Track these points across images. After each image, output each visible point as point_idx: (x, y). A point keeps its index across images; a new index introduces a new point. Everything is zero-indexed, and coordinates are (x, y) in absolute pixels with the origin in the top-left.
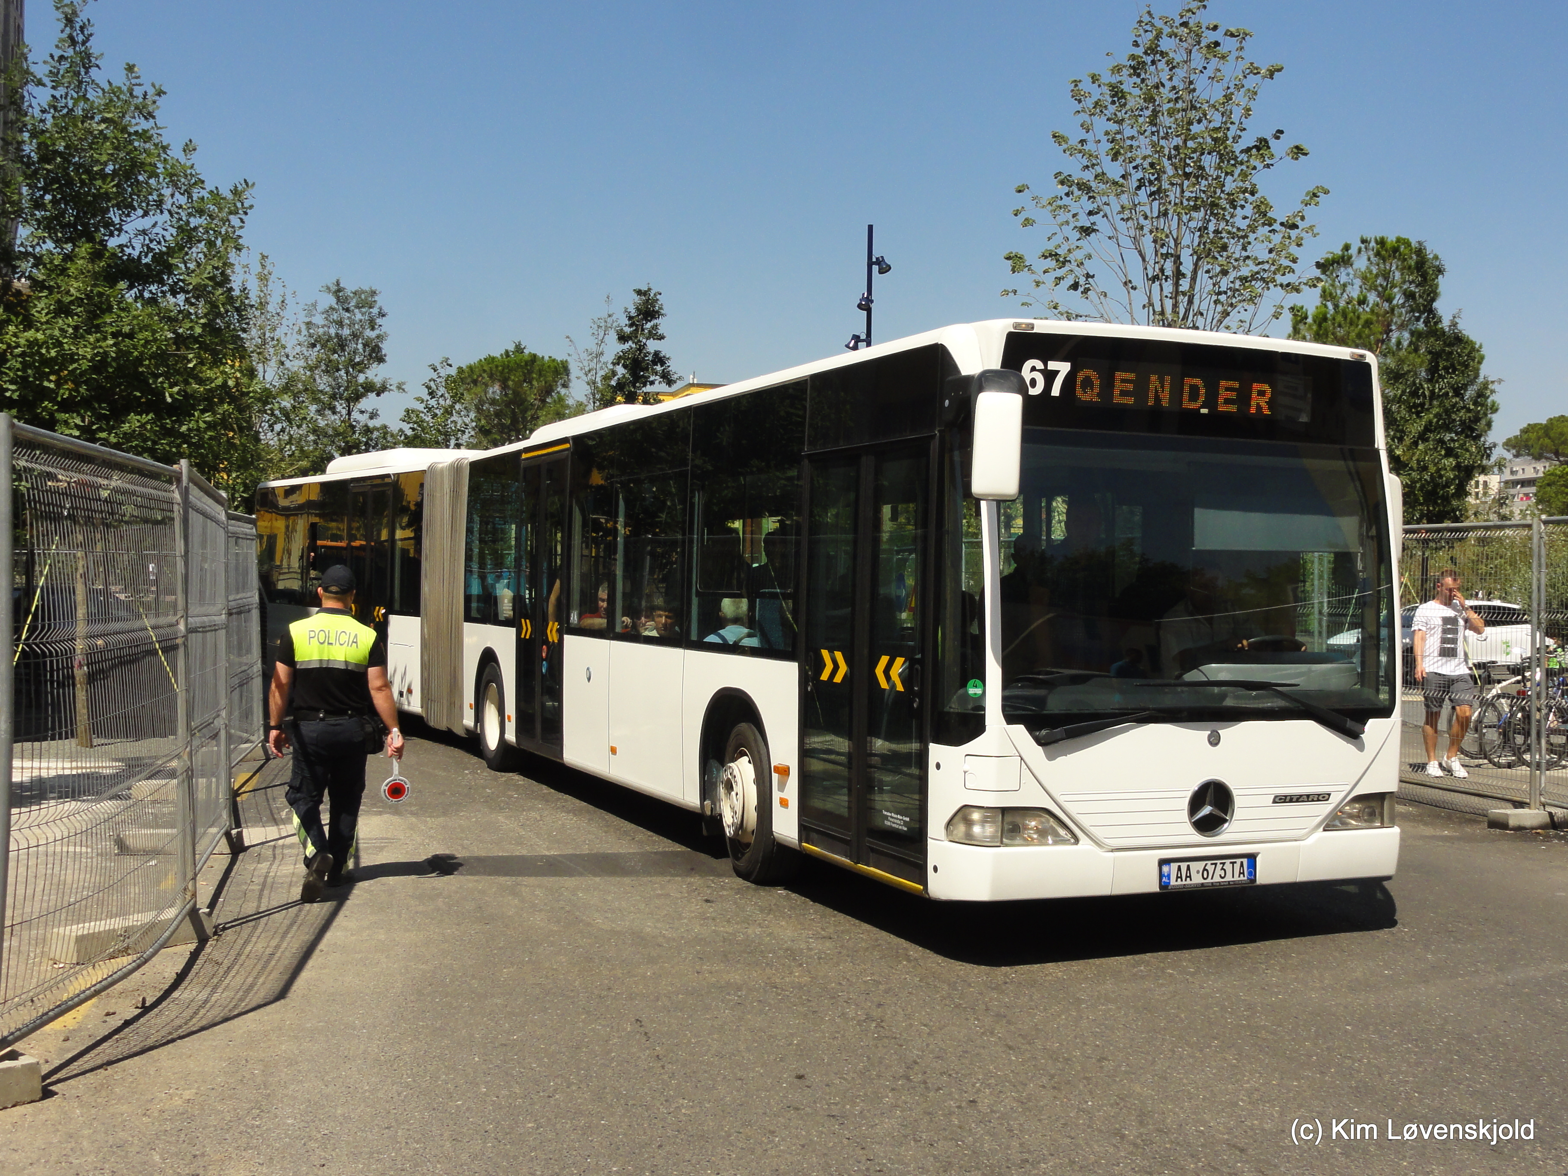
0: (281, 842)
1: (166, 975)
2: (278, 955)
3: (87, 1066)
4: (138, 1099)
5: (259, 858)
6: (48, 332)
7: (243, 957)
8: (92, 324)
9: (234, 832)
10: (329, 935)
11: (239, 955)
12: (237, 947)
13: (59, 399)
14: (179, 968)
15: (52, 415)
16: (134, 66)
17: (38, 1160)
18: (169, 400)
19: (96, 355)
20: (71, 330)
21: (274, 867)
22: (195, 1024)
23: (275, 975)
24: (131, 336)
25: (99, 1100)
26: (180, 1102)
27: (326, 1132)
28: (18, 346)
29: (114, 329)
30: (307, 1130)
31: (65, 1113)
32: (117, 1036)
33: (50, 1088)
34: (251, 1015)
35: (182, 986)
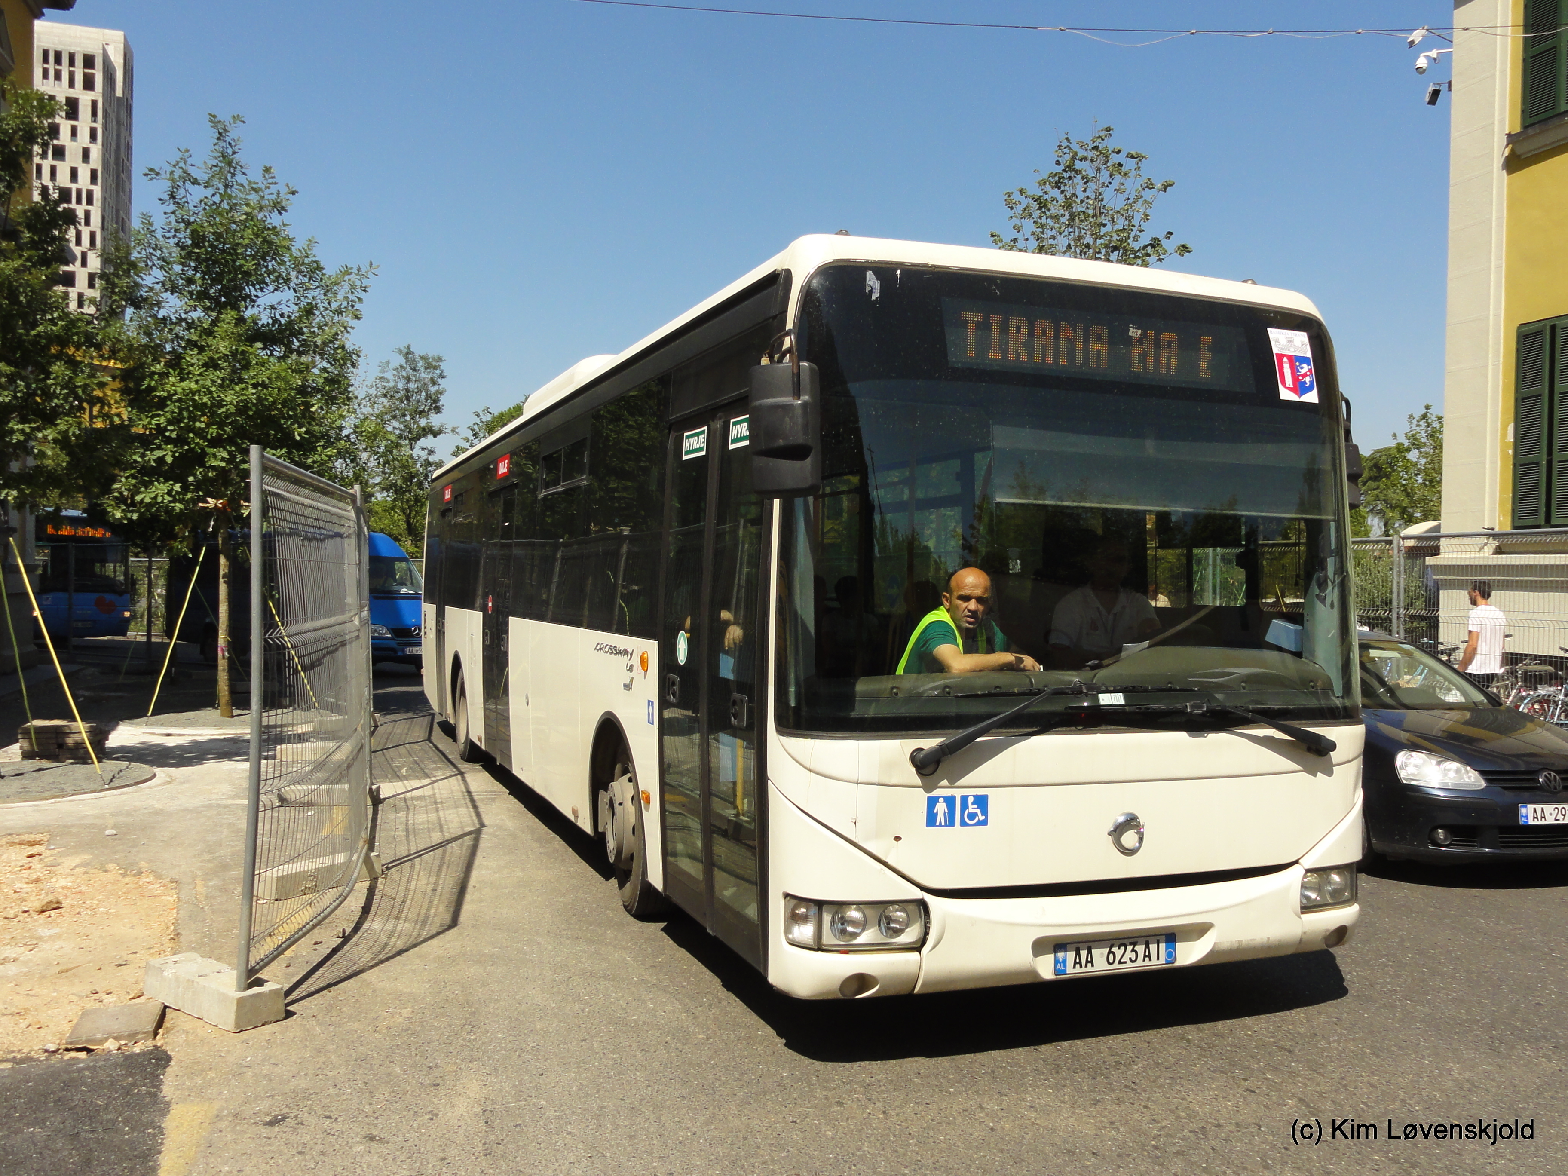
0: (409, 795)
1: (353, 908)
2: (439, 890)
3: (312, 989)
4: (365, 1018)
5: (396, 809)
6: (201, 383)
7: (411, 892)
8: (234, 378)
9: (374, 787)
10: (475, 875)
11: (407, 890)
12: (404, 883)
13: (209, 437)
14: (362, 902)
15: (202, 449)
17: (298, 1073)
18: (298, 438)
19: (242, 401)
20: (219, 381)
21: (411, 815)
22: (390, 950)
23: (441, 908)
24: (264, 386)
25: (333, 1019)
26: (401, 1020)
27: (533, 1044)
28: (176, 394)
29: (254, 381)
30: (517, 1043)
31: (308, 1031)
32: (329, 962)
33: (288, 1008)
34: (434, 942)
35: (369, 918)
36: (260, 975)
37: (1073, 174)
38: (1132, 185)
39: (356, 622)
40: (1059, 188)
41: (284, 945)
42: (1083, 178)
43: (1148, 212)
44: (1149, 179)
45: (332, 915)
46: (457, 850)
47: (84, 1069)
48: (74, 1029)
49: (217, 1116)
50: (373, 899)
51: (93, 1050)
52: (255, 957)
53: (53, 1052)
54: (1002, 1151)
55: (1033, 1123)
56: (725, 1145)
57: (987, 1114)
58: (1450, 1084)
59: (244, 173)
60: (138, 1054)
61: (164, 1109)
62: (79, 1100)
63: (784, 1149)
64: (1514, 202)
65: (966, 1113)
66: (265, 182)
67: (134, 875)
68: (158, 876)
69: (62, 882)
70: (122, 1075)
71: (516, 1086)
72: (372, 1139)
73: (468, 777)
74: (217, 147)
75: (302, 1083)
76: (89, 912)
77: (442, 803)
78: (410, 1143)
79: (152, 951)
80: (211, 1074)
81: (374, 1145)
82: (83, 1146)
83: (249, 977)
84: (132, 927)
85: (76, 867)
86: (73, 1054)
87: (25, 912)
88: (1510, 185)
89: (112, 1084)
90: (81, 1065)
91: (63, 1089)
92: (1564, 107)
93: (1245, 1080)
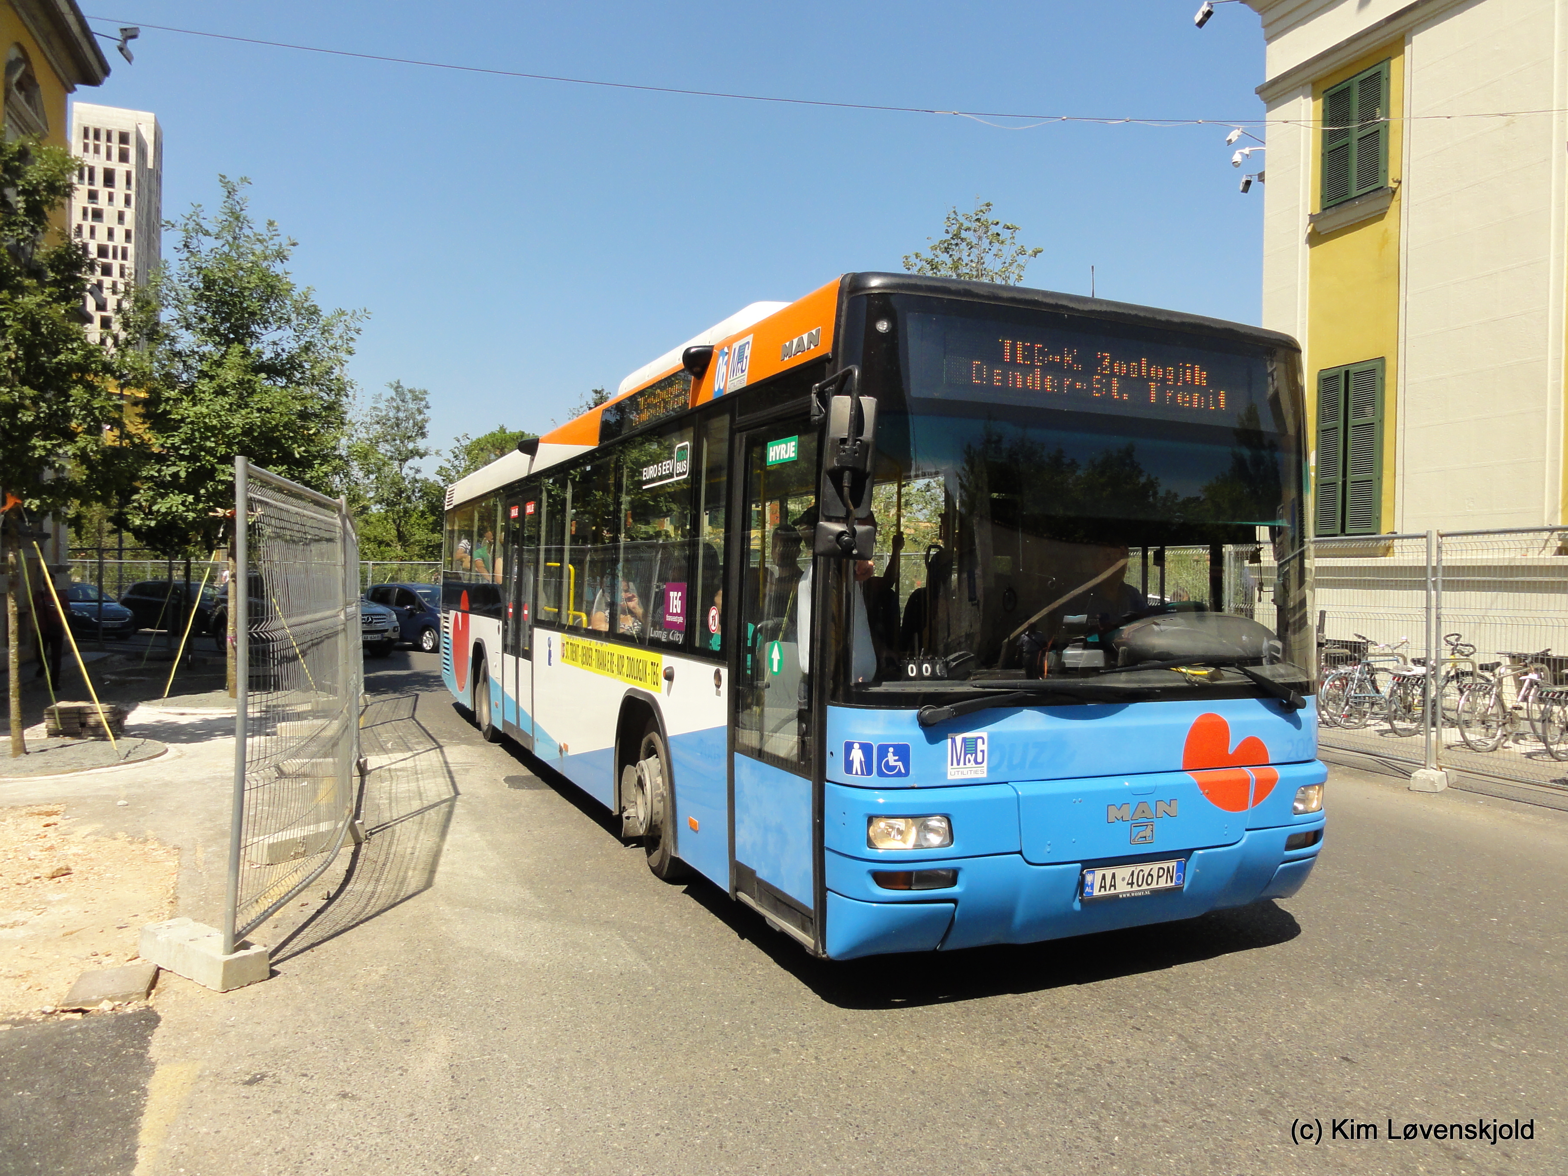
0: (393, 767)
1: (338, 871)
2: (416, 854)
3: (297, 949)
4: (344, 976)
5: (381, 779)
6: (211, 407)
7: (392, 856)
8: (242, 404)
9: (362, 760)
10: (449, 838)
12: (385, 847)
14: (346, 866)
15: (212, 466)
16: (274, 222)
17: (279, 1032)
19: (247, 423)
20: (228, 406)
21: (394, 784)
22: (370, 911)
23: (419, 870)
24: (268, 411)
25: (314, 977)
26: (377, 977)
27: (498, 999)
28: (189, 417)
29: (258, 406)
30: (483, 998)
31: (290, 989)
32: (314, 923)
33: (274, 968)
34: (410, 901)
35: (353, 881)
36: (247, 938)
37: (959, 241)
38: (1008, 251)
39: (342, 617)
40: (948, 252)
41: (270, 910)
42: (967, 245)
43: (1022, 273)
44: (1022, 247)
45: (319, 879)
46: (434, 817)
47: (76, 1031)
48: (71, 991)
49: (200, 1076)
50: (356, 863)
51: (88, 1011)
52: (241, 923)
53: (50, 1013)
54: (923, 1093)
55: (949, 1065)
56: (673, 1094)
57: (909, 1057)
58: (1305, 1017)
59: (251, 228)
60: (130, 1015)
61: (149, 1069)
62: (69, 1062)
63: (726, 1096)
64: (1316, 270)
65: (889, 1057)
66: (269, 234)
67: (141, 843)
68: (163, 844)
69: (75, 850)
70: (113, 1037)
71: (481, 1041)
72: (345, 1096)
73: (445, 749)
74: (226, 204)
75: (281, 1041)
76: (96, 877)
77: (422, 773)
78: (380, 1100)
79: (152, 914)
80: (197, 1034)
81: (346, 1101)
82: (69, 1109)
83: (235, 941)
84: (135, 891)
85: (88, 835)
86: (69, 1015)
87: (36, 878)
88: (1311, 256)
89: (103, 1045)
90: (75, 1027)
91: (54, 1052)
92: (1355, 193)
93: (1131, 1018)
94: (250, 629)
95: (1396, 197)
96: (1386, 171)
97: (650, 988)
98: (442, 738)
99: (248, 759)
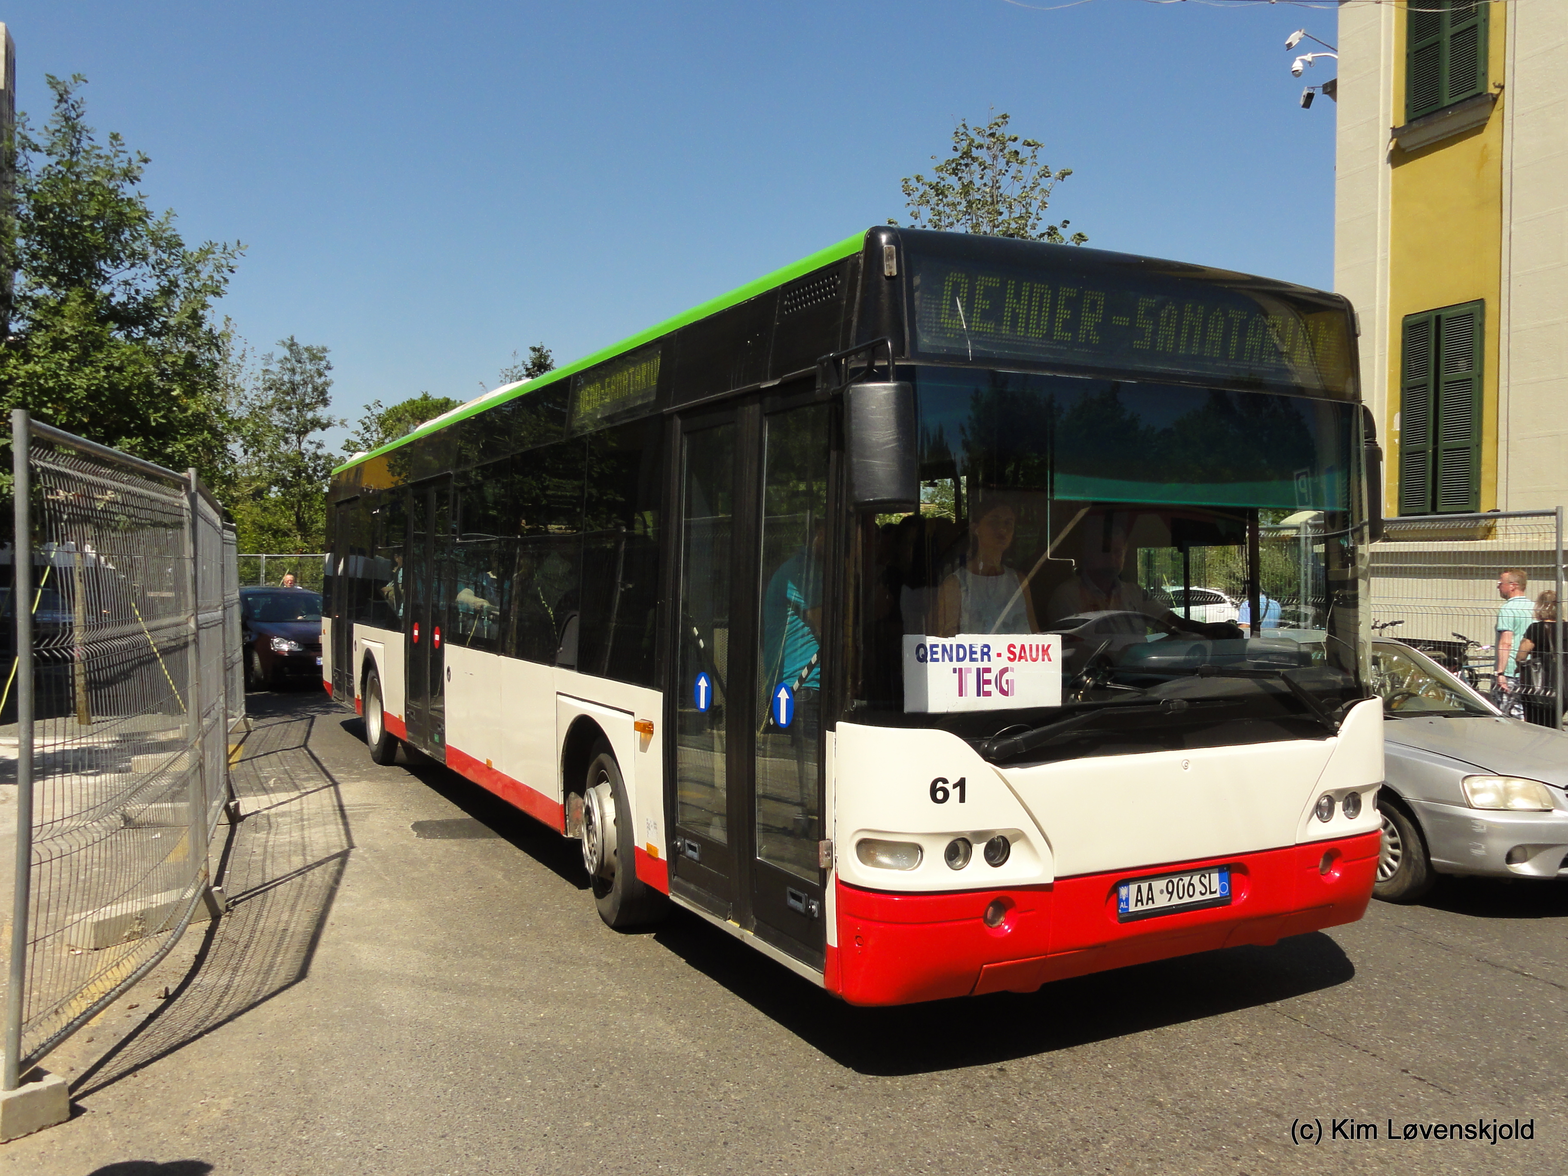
0: (274, 810)
1: (185, 957)
2: (291, 931)
3: (114, 1073)
4: (173, 1114)
5: (256, 827)
6: (46, 365)
7: (258, 934)
8: (85, 360)
9: (233, 804)
10: (335, 907)
11: (253, 931)
12: (250, 922)
14: (196, 949)
16: (118, 134)
18: (154, 424)
19: (92, 385)
20: (67, 364)
21: (272, 836)
22: (221, 1013)
23: (292, 953)
24: (120, 370)
25: (132, 1117)
26: (218, 1115)
27: (380, 1146)
28: (19, 377)
29: (106, 363)
30: (359, 1144)
31: (97, 1134)
32: (143, 1033)
33: (77, 1104)
34: (275, 1000)
35: (202, 970)
36: (43, 1064)
37: (969, 161)
38: (1029, 173)
39: (192, 625)
40: (956, 175)
41: (76, 1023)
42: (980, 165)
43: (1046, 200)
44: (1046, 167)
46: (319, 877)
50: (210, 945)
52: (30, 1043)
59: (91, 140)
64: (1399, 196)
66: (114, 149)
73: (340, 787)
74: (59, 110)
77: (309, 819)
83: (21, 1071)
88: (1394, 178)
92: (1447, 102)
93: (1236, 1159)
94: (38, 645)
95: (1498, 105)
96: (1485, 74)
97: (587, 1124)
98: (337, 772)
99: (36, 821)
